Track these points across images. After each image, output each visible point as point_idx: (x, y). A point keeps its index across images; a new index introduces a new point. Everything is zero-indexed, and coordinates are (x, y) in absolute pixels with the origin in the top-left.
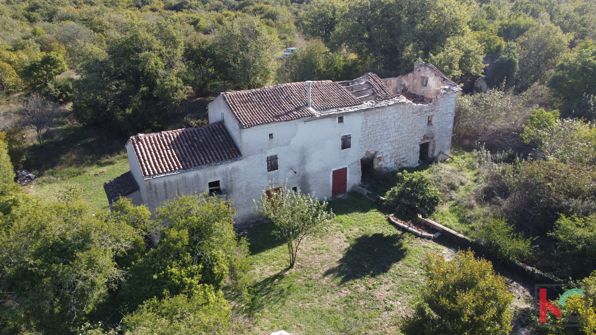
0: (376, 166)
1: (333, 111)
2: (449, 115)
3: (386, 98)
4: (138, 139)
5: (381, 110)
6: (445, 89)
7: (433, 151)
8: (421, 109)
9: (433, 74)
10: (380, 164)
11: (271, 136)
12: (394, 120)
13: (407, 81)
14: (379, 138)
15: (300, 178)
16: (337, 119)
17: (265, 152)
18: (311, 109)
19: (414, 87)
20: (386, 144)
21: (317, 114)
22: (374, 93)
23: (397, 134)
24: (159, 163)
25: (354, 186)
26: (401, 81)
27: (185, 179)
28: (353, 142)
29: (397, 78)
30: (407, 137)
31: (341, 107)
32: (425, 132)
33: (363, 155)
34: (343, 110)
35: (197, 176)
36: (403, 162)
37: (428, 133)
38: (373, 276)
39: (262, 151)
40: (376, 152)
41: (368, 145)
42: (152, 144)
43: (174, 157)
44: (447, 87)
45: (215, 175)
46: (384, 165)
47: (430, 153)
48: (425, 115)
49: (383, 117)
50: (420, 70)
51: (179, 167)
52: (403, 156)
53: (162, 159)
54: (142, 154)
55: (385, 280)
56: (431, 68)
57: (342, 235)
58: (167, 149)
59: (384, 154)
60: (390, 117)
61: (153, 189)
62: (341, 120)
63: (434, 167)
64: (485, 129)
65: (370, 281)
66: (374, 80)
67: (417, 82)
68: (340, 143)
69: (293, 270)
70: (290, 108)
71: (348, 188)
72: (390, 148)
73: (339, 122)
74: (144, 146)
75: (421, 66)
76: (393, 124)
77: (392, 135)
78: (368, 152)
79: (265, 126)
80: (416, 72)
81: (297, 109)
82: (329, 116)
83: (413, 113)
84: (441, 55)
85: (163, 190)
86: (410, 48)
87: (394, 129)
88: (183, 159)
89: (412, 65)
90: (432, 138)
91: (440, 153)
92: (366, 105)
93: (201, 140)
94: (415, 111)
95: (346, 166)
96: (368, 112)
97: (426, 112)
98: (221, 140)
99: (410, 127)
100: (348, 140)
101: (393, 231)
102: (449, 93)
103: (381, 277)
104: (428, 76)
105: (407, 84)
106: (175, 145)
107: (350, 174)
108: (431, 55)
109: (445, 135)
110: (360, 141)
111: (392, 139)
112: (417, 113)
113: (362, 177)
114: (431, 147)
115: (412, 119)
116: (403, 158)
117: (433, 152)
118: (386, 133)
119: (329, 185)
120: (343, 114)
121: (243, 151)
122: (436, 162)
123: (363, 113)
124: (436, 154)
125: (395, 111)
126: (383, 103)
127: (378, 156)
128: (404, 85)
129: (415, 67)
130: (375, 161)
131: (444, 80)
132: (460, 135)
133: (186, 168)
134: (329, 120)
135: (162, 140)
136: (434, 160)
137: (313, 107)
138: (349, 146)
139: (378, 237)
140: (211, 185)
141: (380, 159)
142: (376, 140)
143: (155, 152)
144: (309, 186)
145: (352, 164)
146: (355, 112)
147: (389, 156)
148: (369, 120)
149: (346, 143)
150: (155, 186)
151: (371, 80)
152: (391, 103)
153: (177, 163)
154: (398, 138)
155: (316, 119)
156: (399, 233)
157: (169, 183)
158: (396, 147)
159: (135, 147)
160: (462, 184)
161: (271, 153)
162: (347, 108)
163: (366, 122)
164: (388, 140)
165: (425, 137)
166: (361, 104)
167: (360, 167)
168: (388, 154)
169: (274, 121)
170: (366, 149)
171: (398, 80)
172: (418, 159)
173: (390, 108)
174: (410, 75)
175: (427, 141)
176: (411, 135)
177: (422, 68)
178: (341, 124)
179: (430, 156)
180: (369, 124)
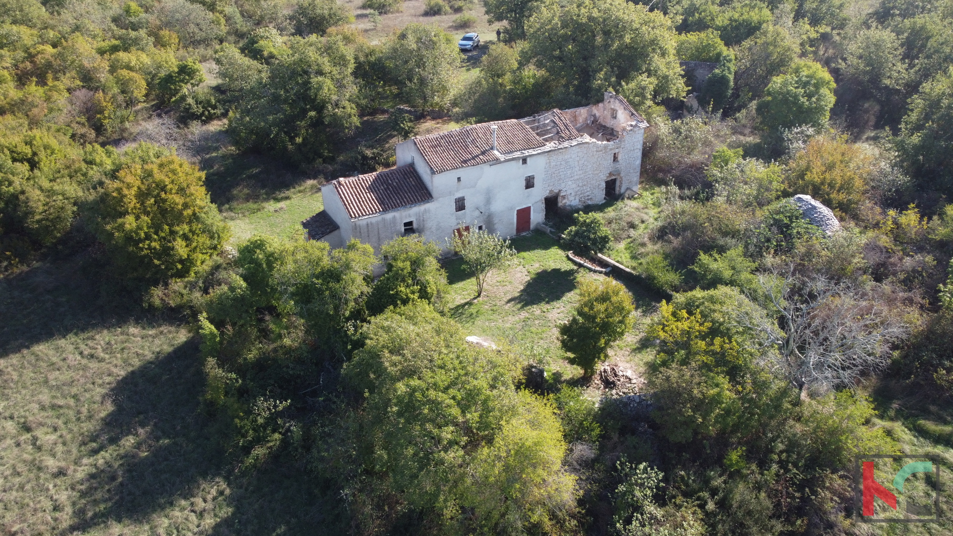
0: (560, 204)
1: (517, 154)
2: (636, 151)
3: (570, 139)
4: (339, 183)
5: (564, 150)
6: (631, 125)
7: (620, 187)
8: (605, 147)
9: (622, 107)
10: (564, 202)
11: (459, 179)
12: (578, 159)
13: (598, 111)
14: (562, 176)
15: (485, 217)
16: (521, 161)
17: (454, 194)
18: (496, 152)
19: (604, 118)
20: (570, 183)
21: (502, 158)
22: (558, 133)
23: (581, 172)
24: (361, 206)
25: (538, 224)
26: (592, 111)
27: (384, 220)
28: (536, 182)
29: (587, 108)
30: (592, 175)
31: (524, 150)
32: (611, 170)
33: (546, 194)
34: (526, 153)
35: (394, 217)
36: (588, 199)
37: (614, 169)
38: (548, 303)
39: (450, 193)
40: (560, 191)
41: (552, 184)
42: (352, 188)
43: (373, 200)
44: (634, 123)
45: (410, 216)
46: (568, 203)
47: (617, 189)
48: (610, 152)
49: (566, 157)
50: (609, 102)
51: (379, 209)
52: (588, 193)
53: (363, 201)
54: (345, 197)
55: (558, 306)
56: (621, 101)
57: (524, 270)
58: (366, 193)
59: (568, 193)
60: (573, 157)
61: (358, 229)
62: (524, 161)
63: (620, 204)
64: (680, 162)
65: (544, 306)
66: (559, 118)
67: (607, 113)
68: (524, 183)
69: (480, 299)
70: (476, 152)
71: (532, 226)
72: (574, 186)
73: (523, 163)
74: (346, 190)
75: (611, 97)
76: (576, 163)
77: (576, 173)
78: (551, 191)
79: (454, 171)
80: (606, 103)
81: (483, 153)
82: (513, 159)
83: (597, 151)
84: (632, 85)
85: (366, 230)
86: (601, 75)
87: (577, 168)
88: (382, 203)
89: (603, 95)
90: (619, 174)
91: (628, 189)
92: (550, 146)
93: (395, 184)
94: (600, 149)
95: (529, 205)
96: (551, 154)
97: (611, 149)
98: (413, 183)
99: (595, 165)
100: (532, 180)
101: (570, 266)
102: (635, 129)
103: (555, 303)
104: (617, 108)
105: (597, 115)
106: (372, 188)
107: (534, 212)
108: (623, 83)
109: (632, 171)
110: (544, 180)
111: (576, 177)
112: (601, 151)
113: (546, 215)
114: (618, 183)
115: (596, 157)
116: (588, 196)
117: (620, 189)
118: (570, 171)
119: (513, 224)
120: (527, 156)
121: (434, 194)
122: (623, 199)
123: (547, 154)
124: (622, 191)
125: (579, 150)
126: (566, 144)
127: (562, 194)
128: (594, 116)
129: (606, 97)
130: (560, 199)
131: (633, 114)
132: (655, 167)
133: (385, 210)
134: (513, 163)
135: (361, 183)
136: (620, 197)
137: (497, 150)
138: (533, 186)
139: (556, 271)
140: (406, 224)
141: (564, 197)
142: (560, 179)
143: (356, 195)
144: (494, 225)
145: (536, 203)
146: (539, 154)
147: (573, 194)
148: (552, 161)
149: (529, 183)
150: (359, 226)
151: (557, 118)
152: (574, 143)
153: (377, 206)
154: (582, 176)
155: (501, 162)
156: (575, 268)
157: (371, 224)
158: (581, 185)
159: (338, 191)
160: (643, 222)
161: (459, 195)
162: (530, 151)
163: (550, 163)
164: (573, 179)
165: (610, 174)
166: (545, 145)
167: (544, 205)
168: (571, 191)
169: (463, 166)
170: (550, 188)
171: (588, 110)
172: (604, 196)
173: (574, 148)
174: (601, 105)
175: (614, 177)
176: (596, 172)
177: (612, 100)
178: (524, 165)
179: (617, 192)
180: (552, 164)
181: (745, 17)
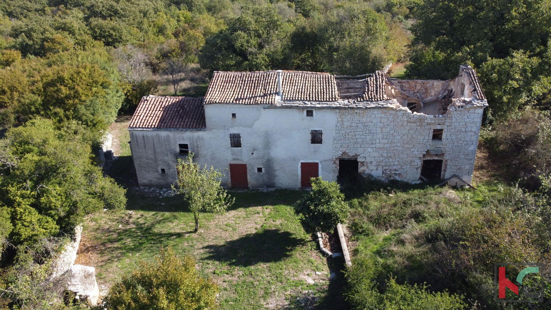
0: (360, 170)
2: (469, 134)
4: (147, 99)
7: (446, 171)
8: (423, 120)
10: (364, 169)
11: (234, 115)
12: (381, 125)
13: (454, 86)
14: (360, 140)
15: (264, 160)
16: (305, 112)
17: (228, 129)
19: (457, 94)
20: (370, 150)
23: (386, 141)
24: (145, 119)
28: (325, 138)
29: (443, 82)
31: (309, 101)
32: (429, 147)
33: (338, 154)
35: (168, 136)
36: (396, 174)
37: (433, 148)
38: (231, 264)
39: (225, 127)
40: (357, 156)
41: (345, 145)
42: (153, 104)
43: (158, 118)
45: (183, 139)
46: (367, 172)
48: (429, 127)
49: (364, 119)
51: (155, 125)
52: (395, 167)
53: (150, 117)
54: (140, 110)
55: (236, 272)
56: (469, 75)
57: (262, 222)
58: (159, 111)
59: (368, 160)
60: (375, 121)
62: (310, 113)
67: (459, 89)
68: (309, 137)
73: (308, 115)
76: (379, 130)
77: (378, 141)
78: (346, 153)
80: (460, 77)
81: (264, 96)
82: (295, 107)
85: (142, 141)
87: (380, 136)
88: (162, 121)
90: (442, 156)
91: (454, 176)
92: (339, 103)
95: (317, 161)
96: (344, 111)
97: (429, 124)
99: (405, 137)
100: (319, 136)
104: (465, 83)
105: (454, 90)
106: (167, 108)
107: (323, 170)
110: (335, 139)
111: (378, 145)
113: (338, 177)
114: (443, 166)
115: (407, 128)
119: (297, 176)
120: (311, 108)
121: (208, 124)
122: (443, 185)
123: (337, 111)
124: (447, 176)
127: (360, 160)
128: (451, 91)
129: (460, 71)
130: (359, 165)
133: (159, 127)
134: (295, 112)
135: (163, 103)
137: (282, 96)
140: (181, 146)
141: (363, 164)
142: (356, 143)
143: (150, 111)
144: (274, 171)
145: (325, 161)
147: (374, 163)
148: (345, 120)
149: (316, 138)
150: (136, 136)
151: (373, 78)
154: (387, 146)
156: (308, 239)
157: (147, 137)
158: (385, 155)
159: (140, 105)
161: (234, 131)
162: (315, 103)
163: (342, 121)
165: (429, 153)
166: (336, 101)
167: (336, 166)
168: (373, 160)
170: (343, 150)
172: (419, 176)
174: (456, 80)
175: (435, 158)
176: (407, 146)
177: (463, 73)
178: (309, 118)
180: (346, 124)
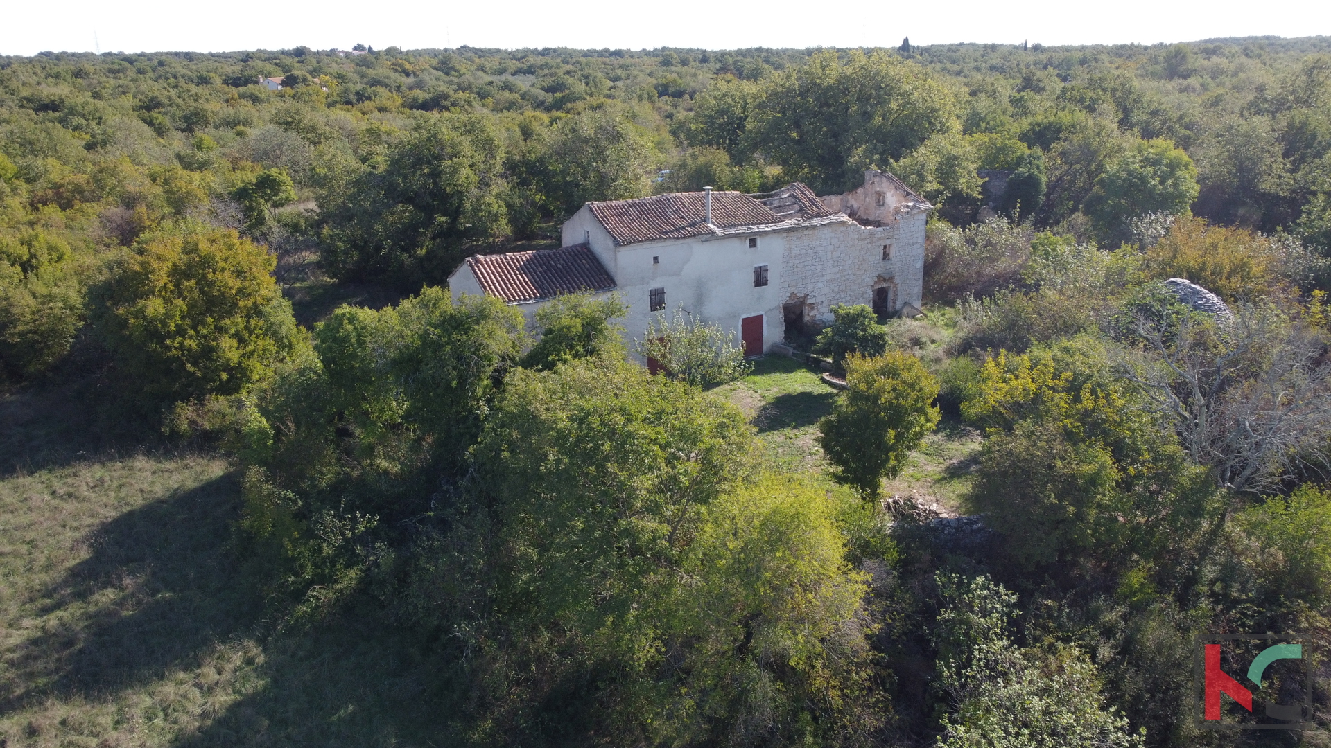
0: (806, 318)
1: (743, 229)
2: (915, 246)
3: (818, 215)
4: (477, 261)
5: (811, 232)
6: (908, 207)
7: (894, 301)
8: (871, 234)
9: (892, 187)
10: (812, 313)
11: (656, 259)
12: (831, 248)
13: (856, 200)
14: (809, 273)
16: (748, 242)
17: (648, 283)
18: (711, 226)
19: (866, 209)
20: (820, 285)
21: (720, 232)
22: (801, 210)
23: (836, 270)
24: (508, 289)
25: (774, 345)
26: (847, 202)
28: (771, 277)
29: (841, 197)
30: (852, 277)
31: (752, 224)
32: (880, 271)
33: (785, 298)
34: (755, 229)
37: (884, 271)
38: (795, 428)
39: (643, 281)
40: (806, 296)
41: (794, 283)
42: (495, 267)
43: (526, 283)
44: (910, 204)
46: (819, 317)
47: (890, 304)
48: (878, 243)
49: (814, 243)
50: (873, 183)
51: (534, 294)
53: (511, 284)
54: (485, 278)
55: (811, 431)
56: (890, 178)
57: (755, 395)
58: (516, 275)
59: (819, 300)
60: (825, 244)
62: (753, 243)
63: (895, 321)
64: (979, 274)
65: (789, 432)
66: (802, 192)
67: (870, 200)
68: (752, 278)
70: (680, 223)
71: (765, 348)
72: (826, 290)
73: (751, 246)
74: (485, 269)
75: (875, 176)
76: (829, 255)
77: (828, 271)
78: (793, 295)
79: (648, 245)
80: (868, 186)
81: (692, 225)
82: (737, 235)
83: (859, 239)
84: (905, 161)
86: (860, 151)
87: (831, 263)
88: (539, 286)
89: (863, 176)
90: (891, 279)
91: (906, 304)
92: (787, 224)
93: (559, 266)
94: (863, 236)
95: (761, 313)
96: (791, 234)
97: (879, 239)
98: (587, 266)
99: (856, 261)
100: (764, 274)
101: (827, 389)
102: (914, 212)
103: (807, 429)
104: (885, 190)
105: (856, 205)
106: (526, 269)
107: (768, 325)
108: (892, 160)
109: (910, 277)
110: (782, 276)
111: (829, 277)
112: (865, 239)
113: (786, 332)
114: (891, 296)
115: (858, 248)
117: (895, 303)
118: (820, 267)
120: (756, 233)
121: (619, 279)
122: (900, 317)
123: (785, 235)
124: (898, 306)
125: (832, 235)
126: (814, 222)
127: (809, 301)
128: (852, 207)
129: (867, 178)
130: (806, 310)
131: (908, 194)
132: (942, 286)
133: (544, 297)
134: (735, 243)
135: (508, 263)
136: (897, 314)
137: (713, 223)
138: (765, 283)
139: (805, 395)
141: (812, 306)
142: (806, 277)
143: (500, 276)
145: (771, 310)
146: (774, 231)
147: (825, 303)
148: (793, 246)
149: (761, 279)
151: (798, 192)
152: (825, 221)
153: (531, 289)
154: (838, 276)
155: (718, 238)
156: (835, 391)
158: (836, 289)
159: (474, 270)
160: (933, 342)
161: (656, 285)
162: (761, 226)
163: (790, 249)
164: (824, 278)
165: (881, 278)
166: (782, 221)
167: (781, 317)
168: (824, 299)
169: (661, 238)
170: (791, 290)
171: (841, 200)
173: (826, 230)
174: (860, 190)
175: (884, 285)
176: (858, 272)
177: (877, 179)
178: (753, 249)
179: (890, 309)
180: (794, 252)
181: (1052, 119)
